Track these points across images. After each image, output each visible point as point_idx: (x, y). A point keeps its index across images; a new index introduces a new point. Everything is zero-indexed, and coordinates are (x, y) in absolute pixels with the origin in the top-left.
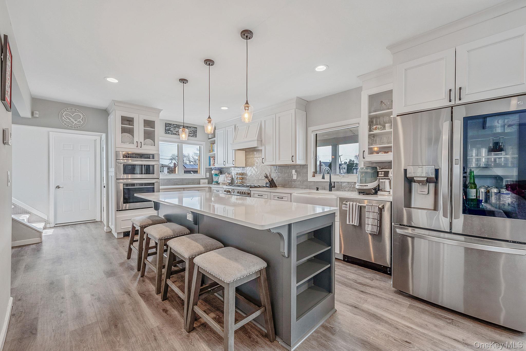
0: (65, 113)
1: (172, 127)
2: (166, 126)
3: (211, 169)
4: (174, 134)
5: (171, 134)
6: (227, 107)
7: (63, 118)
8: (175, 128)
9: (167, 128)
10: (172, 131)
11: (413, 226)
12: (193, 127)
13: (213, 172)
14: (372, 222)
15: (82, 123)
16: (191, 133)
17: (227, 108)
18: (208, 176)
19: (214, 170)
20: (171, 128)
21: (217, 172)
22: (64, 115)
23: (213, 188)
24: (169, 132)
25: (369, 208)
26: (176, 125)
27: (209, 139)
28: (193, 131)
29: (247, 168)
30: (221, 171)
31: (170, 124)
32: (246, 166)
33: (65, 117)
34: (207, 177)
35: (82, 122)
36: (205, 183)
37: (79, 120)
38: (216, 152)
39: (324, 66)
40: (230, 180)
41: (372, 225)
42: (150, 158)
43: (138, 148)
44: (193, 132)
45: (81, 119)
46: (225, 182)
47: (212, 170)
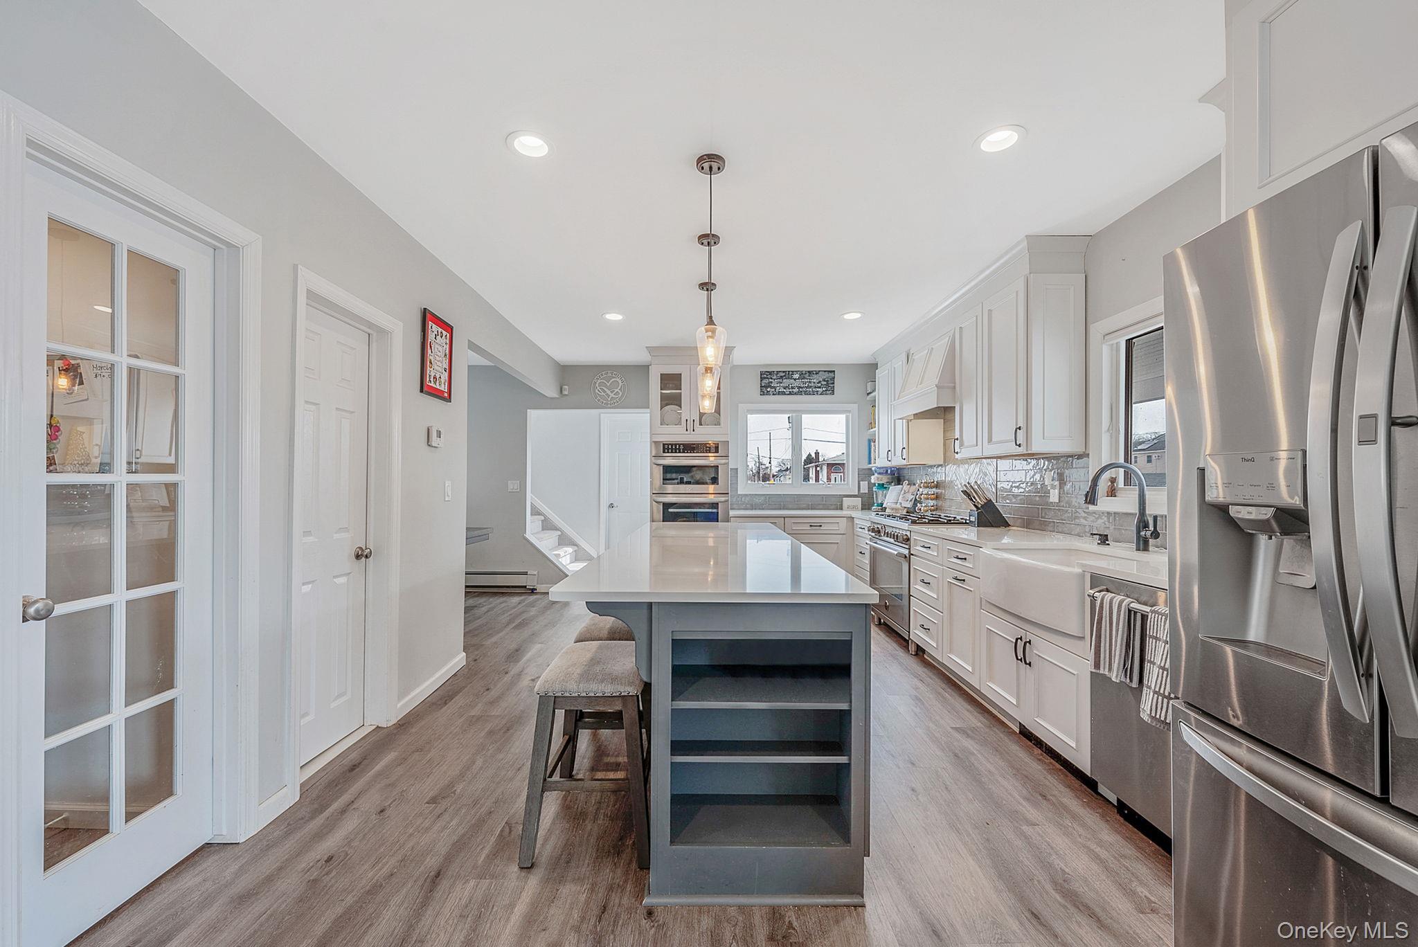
0: (599, 381)
1: (775, 377)
2: (762, 379)
3: (870, 472)
4: (780, 393)
5: (773, 394)
6: (860, 312)
7: (597, 391)
8: (781, 380)
9: (766, 381)
10: (775, 388)
11: (1231, 723)
12: (825, 371)
13: (873, 479)
14: (1159, 682)
15: (620, 396)
16: (820, 385)
17: (859, 315)
18: (864, 489)
19: (876, 475)
20: (772, 382)
21: (884, 479)
22: (597, 385)
23: (856, 521)
24: (769, 389)
25: (1156, 623)
26: (784, 372)
27: (868, 394)
28: (824, 380)
29: (947, 467)
30: (897, 476)
31: (770, 373)
32: (946, 461)
33: (598, 388)
34: (861, 492)
35: (621, 394)
36: (854, 507)
37: (616, 390)
38: (877, 429)
39: (1010, 132)
40: (911, 500)
41: (1155, 692)
42: (710, 450)
43: (688, 432)
44: (825, 383)
45: (619, 388)
46: (898, 506)
47: (874, 475)
